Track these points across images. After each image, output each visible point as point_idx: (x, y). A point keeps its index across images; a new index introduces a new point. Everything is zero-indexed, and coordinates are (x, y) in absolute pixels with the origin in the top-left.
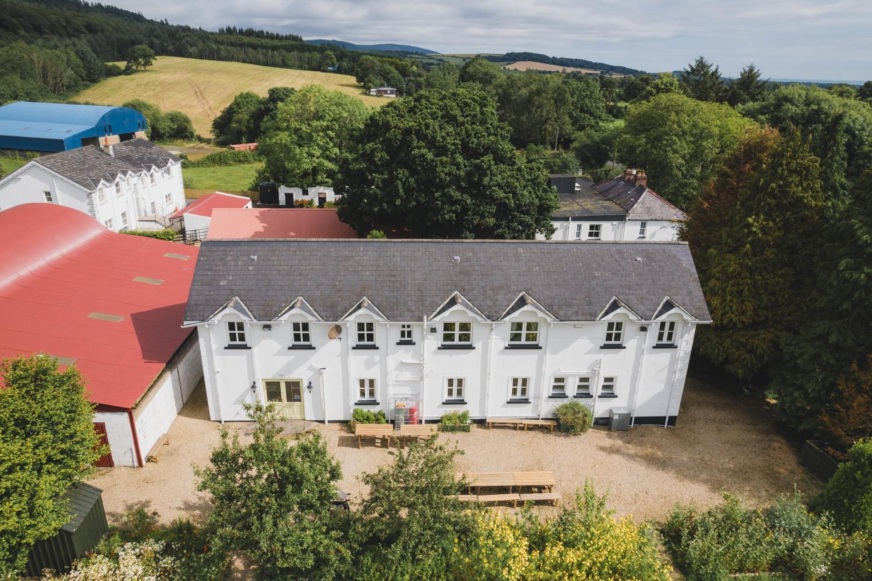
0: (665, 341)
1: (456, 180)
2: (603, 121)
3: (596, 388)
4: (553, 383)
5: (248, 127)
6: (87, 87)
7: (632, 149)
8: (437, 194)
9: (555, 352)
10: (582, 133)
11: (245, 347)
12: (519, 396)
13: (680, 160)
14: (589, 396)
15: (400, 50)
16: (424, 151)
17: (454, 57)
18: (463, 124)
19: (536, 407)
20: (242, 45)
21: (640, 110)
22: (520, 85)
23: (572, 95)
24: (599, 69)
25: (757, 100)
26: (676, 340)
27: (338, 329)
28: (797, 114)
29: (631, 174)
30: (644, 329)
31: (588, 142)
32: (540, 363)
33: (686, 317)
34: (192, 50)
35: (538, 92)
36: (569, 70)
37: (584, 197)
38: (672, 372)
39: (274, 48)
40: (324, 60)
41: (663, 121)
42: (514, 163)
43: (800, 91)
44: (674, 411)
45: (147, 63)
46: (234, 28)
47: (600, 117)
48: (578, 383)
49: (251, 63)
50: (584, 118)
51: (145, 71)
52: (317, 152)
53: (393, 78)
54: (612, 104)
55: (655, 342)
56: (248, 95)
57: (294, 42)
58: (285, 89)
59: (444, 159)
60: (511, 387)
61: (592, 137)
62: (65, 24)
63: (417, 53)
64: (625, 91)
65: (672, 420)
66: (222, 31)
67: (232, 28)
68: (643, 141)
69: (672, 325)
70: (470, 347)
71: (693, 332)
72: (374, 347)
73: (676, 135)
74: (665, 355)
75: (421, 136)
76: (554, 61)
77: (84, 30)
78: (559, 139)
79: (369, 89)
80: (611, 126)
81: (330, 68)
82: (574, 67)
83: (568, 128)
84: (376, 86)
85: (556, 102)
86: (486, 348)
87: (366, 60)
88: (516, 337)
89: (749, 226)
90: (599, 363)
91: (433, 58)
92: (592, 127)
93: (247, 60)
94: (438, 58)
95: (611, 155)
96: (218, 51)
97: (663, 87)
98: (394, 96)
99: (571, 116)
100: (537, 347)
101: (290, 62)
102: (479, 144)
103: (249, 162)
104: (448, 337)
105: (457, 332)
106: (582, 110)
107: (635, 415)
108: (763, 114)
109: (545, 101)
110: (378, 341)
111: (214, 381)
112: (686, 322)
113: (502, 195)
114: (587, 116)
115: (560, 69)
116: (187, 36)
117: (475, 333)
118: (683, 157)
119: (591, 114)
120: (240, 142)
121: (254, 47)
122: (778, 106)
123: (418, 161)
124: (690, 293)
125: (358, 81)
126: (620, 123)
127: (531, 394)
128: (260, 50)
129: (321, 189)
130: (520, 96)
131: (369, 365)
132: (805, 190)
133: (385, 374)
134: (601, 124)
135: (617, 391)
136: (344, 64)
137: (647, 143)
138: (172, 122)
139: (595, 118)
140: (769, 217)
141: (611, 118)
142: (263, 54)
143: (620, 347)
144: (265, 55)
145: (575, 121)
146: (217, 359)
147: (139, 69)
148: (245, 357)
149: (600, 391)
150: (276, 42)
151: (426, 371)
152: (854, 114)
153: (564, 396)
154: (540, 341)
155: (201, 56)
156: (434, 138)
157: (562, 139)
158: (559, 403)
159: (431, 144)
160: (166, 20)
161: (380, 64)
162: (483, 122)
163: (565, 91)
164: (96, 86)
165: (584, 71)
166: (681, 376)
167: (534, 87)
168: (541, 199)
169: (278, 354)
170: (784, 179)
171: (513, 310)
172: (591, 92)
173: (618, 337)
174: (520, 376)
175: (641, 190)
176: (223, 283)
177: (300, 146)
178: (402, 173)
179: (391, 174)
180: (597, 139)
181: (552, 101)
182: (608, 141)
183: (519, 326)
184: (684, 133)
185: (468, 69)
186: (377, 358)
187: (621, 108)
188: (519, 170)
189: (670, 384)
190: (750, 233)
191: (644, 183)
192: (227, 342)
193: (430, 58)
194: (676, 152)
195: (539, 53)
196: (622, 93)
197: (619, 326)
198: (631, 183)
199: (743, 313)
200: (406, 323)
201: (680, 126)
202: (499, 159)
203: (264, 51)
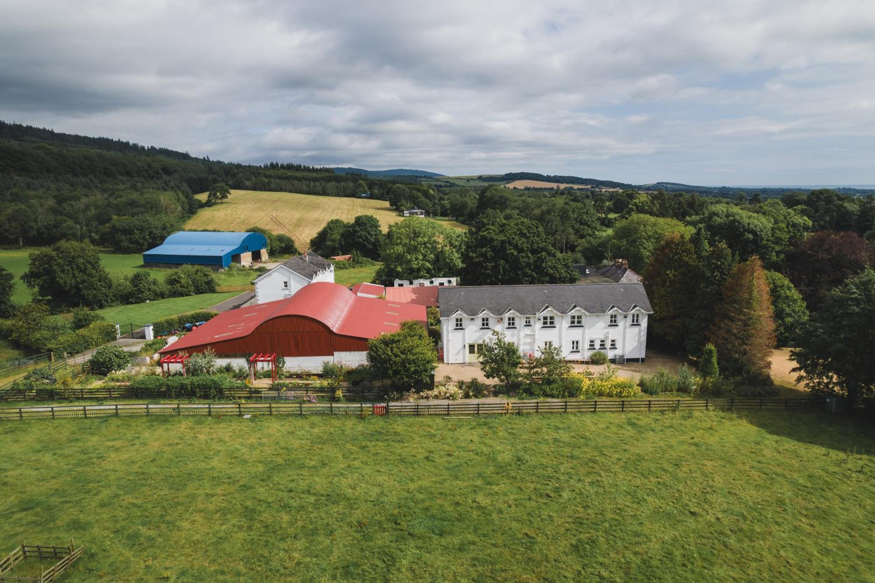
0: (635, 323)
1: (528, 265)
2: (598, 231)
3: (608, 345)
4: (589, 343)
5: (340, 244)
6: (189, 217)
7: (619, 248)
8: (519, 272)
9: (590, 328)
10: (584, 240)
11: (462, 329)
12: (575, 350)
13: (648, 253)
14: (605, 349)
15: (411, 174)
16: (513, 251)
17: (459, 178)
18: (530, 237)
19: (583, 354)
20: (288, 178)
21: (622, 225)
22: (533, 207)
23: (573, 212)
24: (590, 184)
25: (699, 214)
26: (640, 322)
27: (502, 319)
28: (721, 223)
29: (619, 262)
30: (626, 317)
31: (589, 246)
32: (583, 334)
33: (643, 311)
34: (247, 183)
35: (548, 212)
36: (563, 186)
37: (592, 276)
38: (640, 336)
39: (315, 180)
40: (358, 188)
41: (636, 231)
42: (555, 256)
43: (722, 209)
44: (643, 356)
45: (224, 196)
46: (277, 164)
47: (595, 228)
48: (600, 343)
49: (296, 192)
50: (584, 229)
51: (222, 203)
52: (421, 257)
53: (422, 202)
54: (603, 216)
55: (631, 323)
56: (337, 221)
57: (327, 174)
58: (366, 216)
59: (523, 254)
60: (572, 345)
61: (591, 242)
62: (147, 168)
63: (425, 177)
64: (613, 204)
65: (643, 360)
66: (266, 167)
67: (275, 163)
68: (625, 243)
69: (638, 316)
70: (554, 327)
71: (647, 318)
72: (515, 328)
73: (644, 239)
74: (636, 329)
75: (510, 243)
76: (548, 179)
77: (161, 172)
78: (566, 245)
79: (402, 211)
80: (604, 234)
81: (363, 195)
82: (567, 183)
83: (572, 237)
84: (407, 210)
85: (562, 218)
86: (561, 327)
87: (398, 188)
88: (573, 322)
89: (668, 274)
90: (608, 333)
91: (440, 181)
92: (590, 235)
93: (293, 190)
94: (445, 180)
95: (606, 255)
96: (269, 183)
97: (640, 204)
98: (423, 216)
99: (573, 227)
100: (582, 326)
101: (329, 191)
102: (538, 247)
103: (346, 268)
104: (545, 323)
105: (549, 321)
106: (581, 223)
107: (626, 357)
108: (701, 223)
109: (554, 218)
110: (516, 325)
111: (448, 345)
112: (643, 313)
113: (552, 272)
114: (586, 227)
115: (554, 185)
116: (240, 172)
117: (556, 321)
118: (650, 251)
119: (589, 226)
120: (338, 255)
121: (299, 179)
122: (710, 218)
123: (510, 256)
124: (644, 302)
125: (391, 205)
126: (610, 232)
127: (580, 348)
128: (304, 182)
129: (421, 281)
130: (535, 215)
131: (512, 336)
132: (690, 258)
133: (519, 340)
134: (597, 233)
135: (617, 346)
136: (376, 191)
137: (627, 244)
138: (280, 241)
139: (592, 229)
140: (676, 270)
141: (604, 228)
142: (306, 185)
143: (617, 325)
144: (308, 186)
145: (577, 232)
146: (450, 335)
147: (217, 201)
148: (461, 334)
149: (610, 347)
150: (314, 175)
151: (536, 337)
152: (756, 222)
153: (595, 349)
154: (583, 323)
155: (255, 188)
156: (517, 245)
157: (568, 246)
158: (592, 352)
159: (516, 247)
160: (208, 157)
161: (409, 191)
162: (538, 236)
163: (568, 210)
164: (196, 216)
165: (576, 187)
166: (644, 338)
167: (544, 208)
168: (570, 275)
169: (476, 331)
170: (680, 254)
171: (572, 310)
172: (587, 210)
173: (615, 321)
174: (575, 339)
175: (625, 270)
176: (452, 303)
177: (409, 254)
178: (502, 262)
179: (496, 263)
180: (595, 244)
181: (559, 218)
182: (603, 245)
183: (573, 317)
184: (650, 237)
185: (486, 194)
186: (516, 333)
187: (611, 219)
188: (559, 259)
189: (639, 342)
190: (669, 277)
191: (627, 267)
192: (455, 327)
193: (437, 180)
194: (645, 248)
195: (535, 172)
196: (611, 206)
197: (615, 316)
198: (619, 267)
199: (669, 312)
200: (528, 316)
201: (646, 233)
202: (549, 254)
203: (308, 182)
